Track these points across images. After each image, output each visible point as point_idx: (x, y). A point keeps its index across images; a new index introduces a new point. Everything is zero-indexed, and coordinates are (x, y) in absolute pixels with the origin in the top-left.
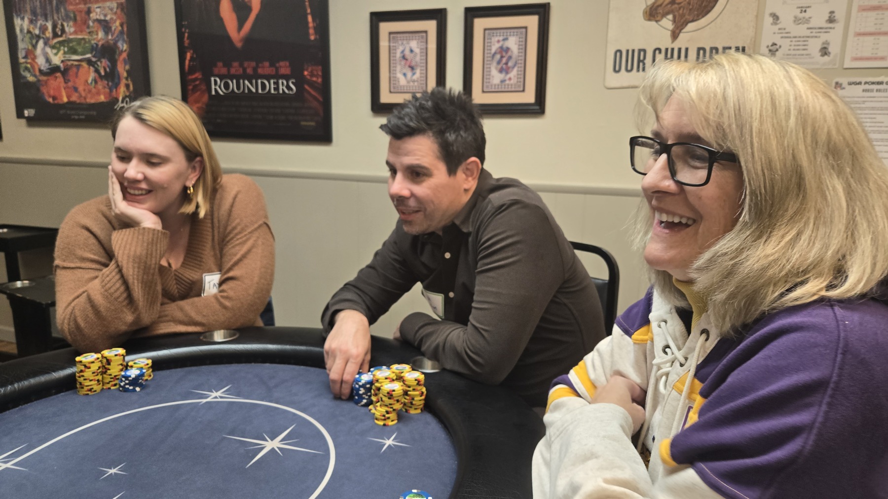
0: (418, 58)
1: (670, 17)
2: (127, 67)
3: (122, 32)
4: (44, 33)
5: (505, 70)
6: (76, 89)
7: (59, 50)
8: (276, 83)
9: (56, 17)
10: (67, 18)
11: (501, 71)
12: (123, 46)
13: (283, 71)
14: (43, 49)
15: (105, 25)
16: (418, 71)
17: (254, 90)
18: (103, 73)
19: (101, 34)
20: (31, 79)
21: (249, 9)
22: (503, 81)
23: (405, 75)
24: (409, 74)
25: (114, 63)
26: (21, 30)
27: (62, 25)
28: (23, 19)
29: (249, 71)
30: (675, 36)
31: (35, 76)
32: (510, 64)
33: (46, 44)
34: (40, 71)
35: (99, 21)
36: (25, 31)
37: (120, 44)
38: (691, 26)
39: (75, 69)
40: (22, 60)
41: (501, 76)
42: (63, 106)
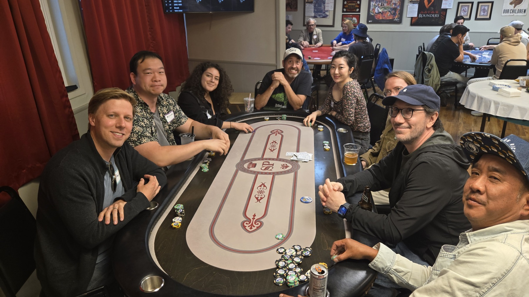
0: (466, 10)
1: (514, 4)
2: (399, 12)
3: (399, 5)
4: (378, 5)
5: (484, 12)
6: (384, 17)
7: (382, 9)
8: (435, 15)
9: (382, 2)
10: (385, 2)
11: (483, 12)
12: (399, 8)
13: (436, 13)
14: (377, 9)
15: (395, 4)
16: (466, 13)
17: (429, 16)
18: (392, 13)
19: (394, 6)
20: (372, 14)
21: (431, 1)
22: (483, 14)
23: (463, 13)
24: (464, 13)
25: (396, 11)
26: (372, 5)
27: (384, 4)
28: (373, 2)
29: (429, 13)
30: (514, 7)
31: (374, 14)
32: (485, 11)
33: (378, 7)
34: (376, 13)
35: (394, 3)
36: (373, 5)
37: (398, 8)
38: (517, 6)
39: (385, 13)
40: (371, 10)
41: (483, 13)
42: (380, 20)
